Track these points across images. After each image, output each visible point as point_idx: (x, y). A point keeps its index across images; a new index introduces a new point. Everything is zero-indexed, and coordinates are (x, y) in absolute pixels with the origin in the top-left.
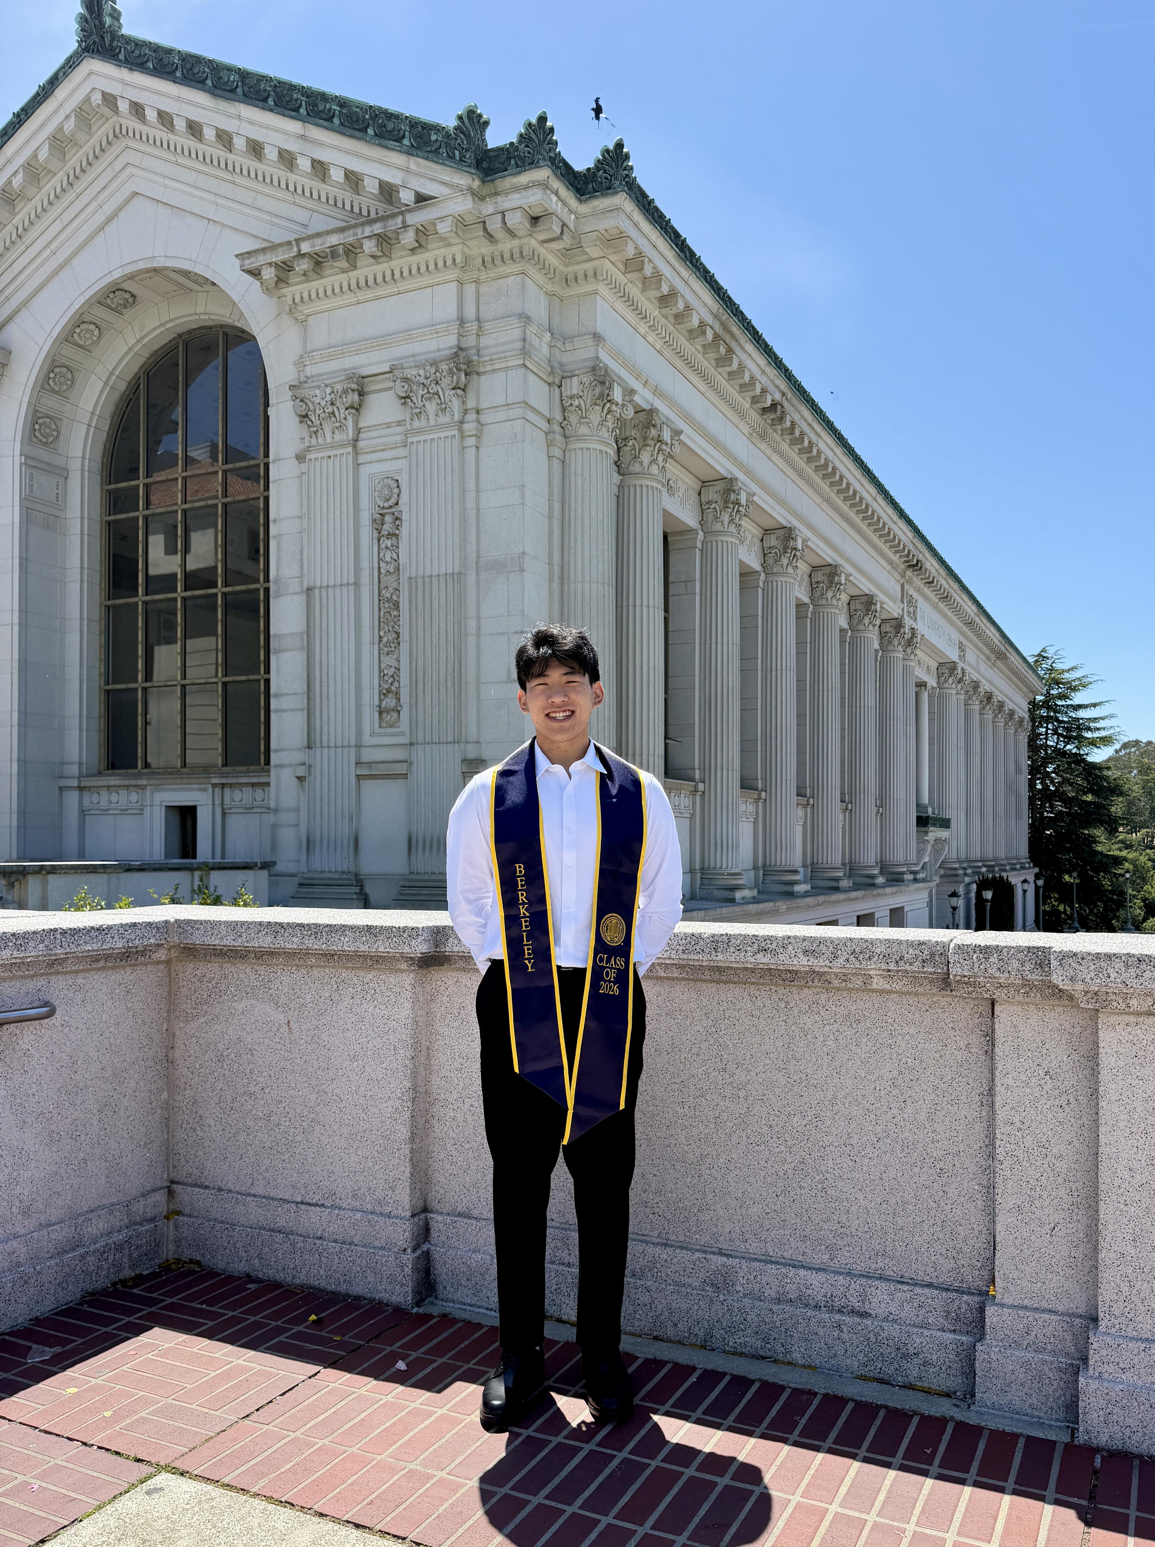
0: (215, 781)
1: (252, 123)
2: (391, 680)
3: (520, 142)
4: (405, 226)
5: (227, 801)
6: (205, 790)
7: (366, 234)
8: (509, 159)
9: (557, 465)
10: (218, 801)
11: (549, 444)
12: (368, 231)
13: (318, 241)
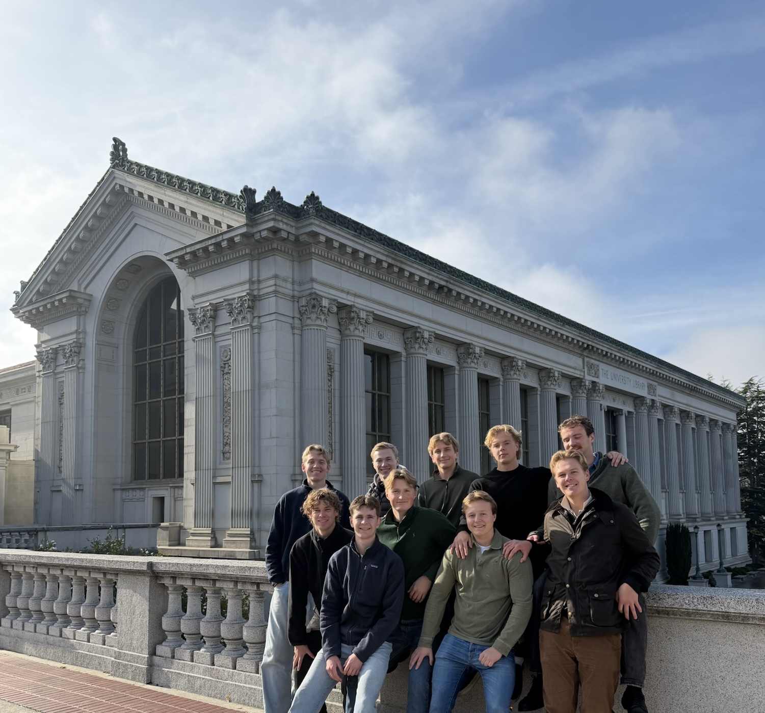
0: (171, 485)
1: (169, 196)
2: (227, 438)
3: (265, 200)
4: (223, 240)
5: (176, 495)
6: (167, 489)
7: (210, 243)
8: (262, 207)
9: (297, 338)
10: (172, 495)
11: (293, 328)
12: (210, 242)
13: (193, 247)
